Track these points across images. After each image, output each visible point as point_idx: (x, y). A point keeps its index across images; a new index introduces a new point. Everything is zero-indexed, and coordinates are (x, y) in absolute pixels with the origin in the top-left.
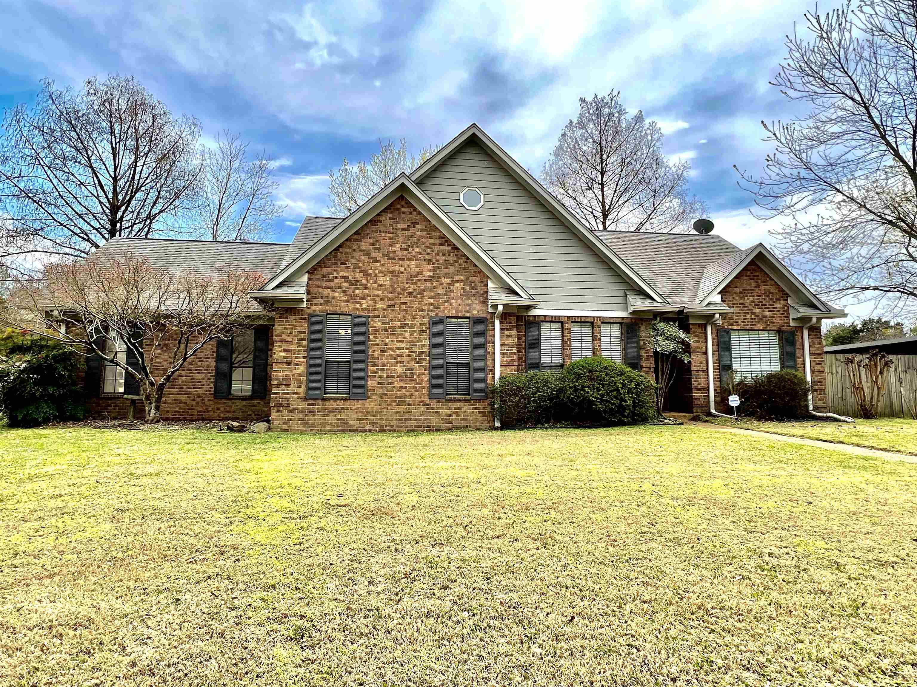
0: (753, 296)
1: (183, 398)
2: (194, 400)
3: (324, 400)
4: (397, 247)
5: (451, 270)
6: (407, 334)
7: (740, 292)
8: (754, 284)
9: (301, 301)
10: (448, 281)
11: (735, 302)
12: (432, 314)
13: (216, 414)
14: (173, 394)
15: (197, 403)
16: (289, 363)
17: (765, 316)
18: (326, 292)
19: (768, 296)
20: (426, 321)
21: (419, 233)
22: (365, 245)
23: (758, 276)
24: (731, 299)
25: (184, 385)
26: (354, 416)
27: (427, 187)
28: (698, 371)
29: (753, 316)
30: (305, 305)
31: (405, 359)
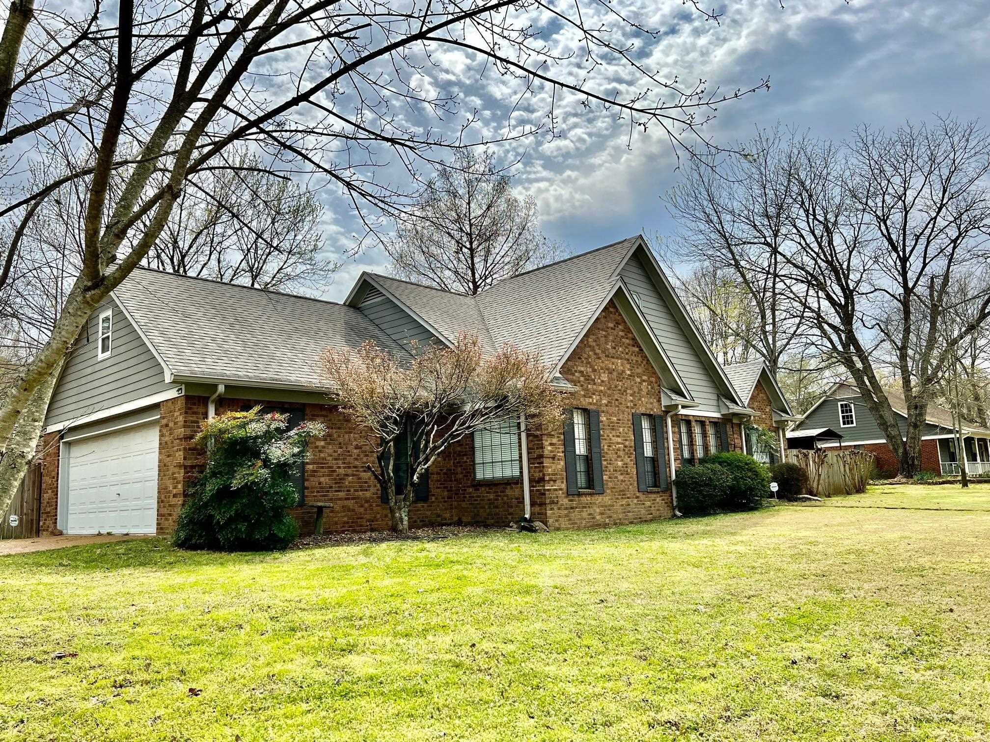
0: (757, 402)
1: (350, 503)
2: (362, 506)
3: (579, 495)
4: (610, 346)
6: (621, 430)
8: (757, 392)
10: (639, 380)
12: (633, 411)
13: (385, 523)
14: (340, 499)
15: (366, 510)
16: (554, 458)
20: (630, 417)
21: (621, 334)
25: (350, 487)
26: (598, 510)
29: (758, 418)
31: (622, 454)
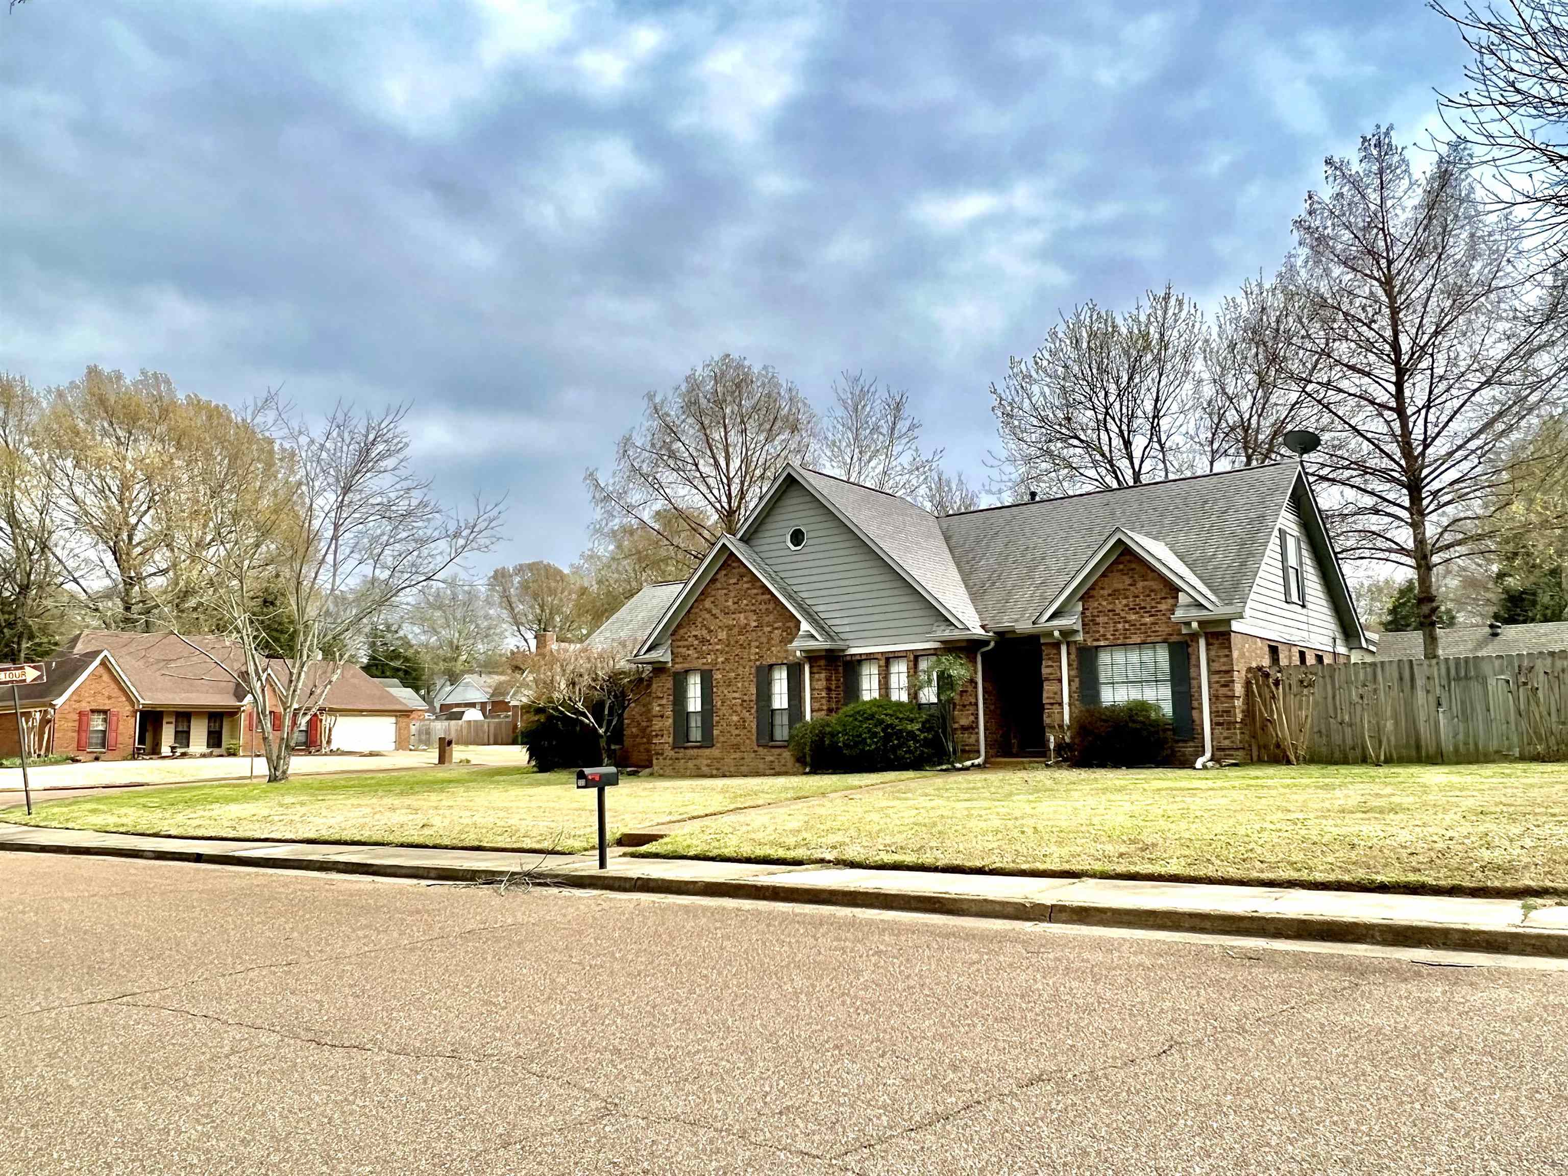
0: (1126, 598)
3: (686, 748)
4: (730, 603)
5: (771, 618)
6: (740, 685)
7: (1109, 595)
8: (1128, 581)
9: (666, 663)
10: (769, 629)
11: (1101, 609)
12: (758, 663)
16: (662, 716)
17: (1145, 624)
18: (683, 650)
19: (1149, 596)
20: (753, 670)
21: (746, 586)
22: (708, 604)
23: (1133, 569)
24: (1096, 604)
26: (705, 762)
27: (754, 543)
28: (1052, 704)
29: (1127, 626)
30: (670, 665)
31: (739, 709)
